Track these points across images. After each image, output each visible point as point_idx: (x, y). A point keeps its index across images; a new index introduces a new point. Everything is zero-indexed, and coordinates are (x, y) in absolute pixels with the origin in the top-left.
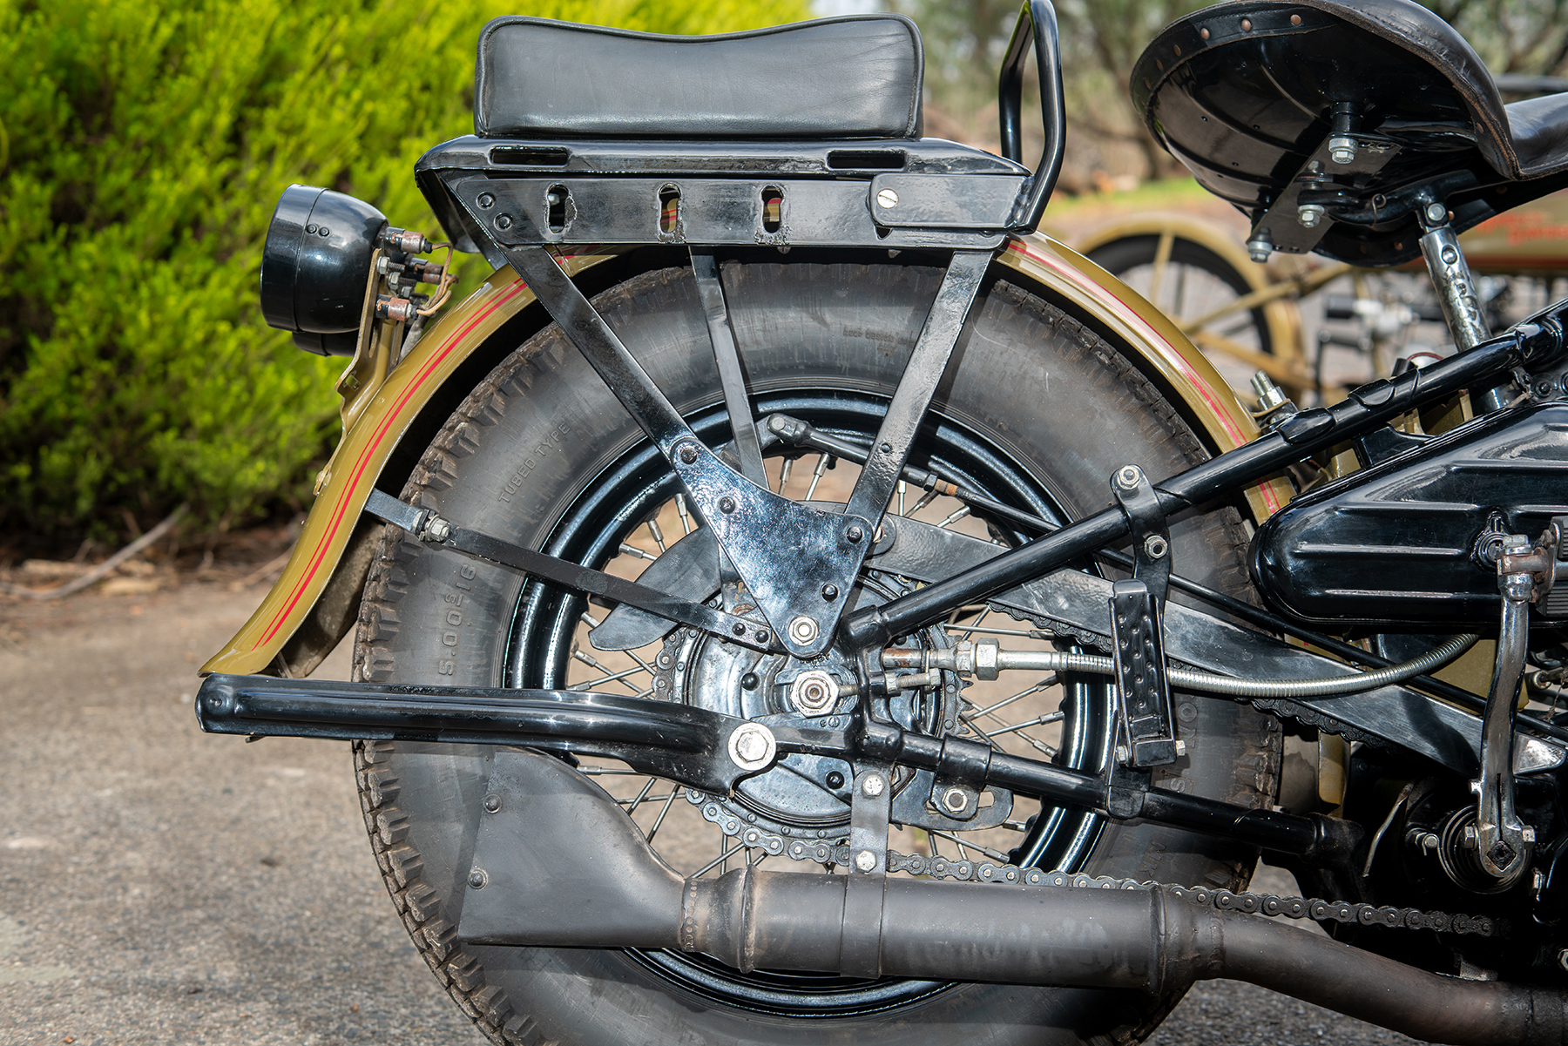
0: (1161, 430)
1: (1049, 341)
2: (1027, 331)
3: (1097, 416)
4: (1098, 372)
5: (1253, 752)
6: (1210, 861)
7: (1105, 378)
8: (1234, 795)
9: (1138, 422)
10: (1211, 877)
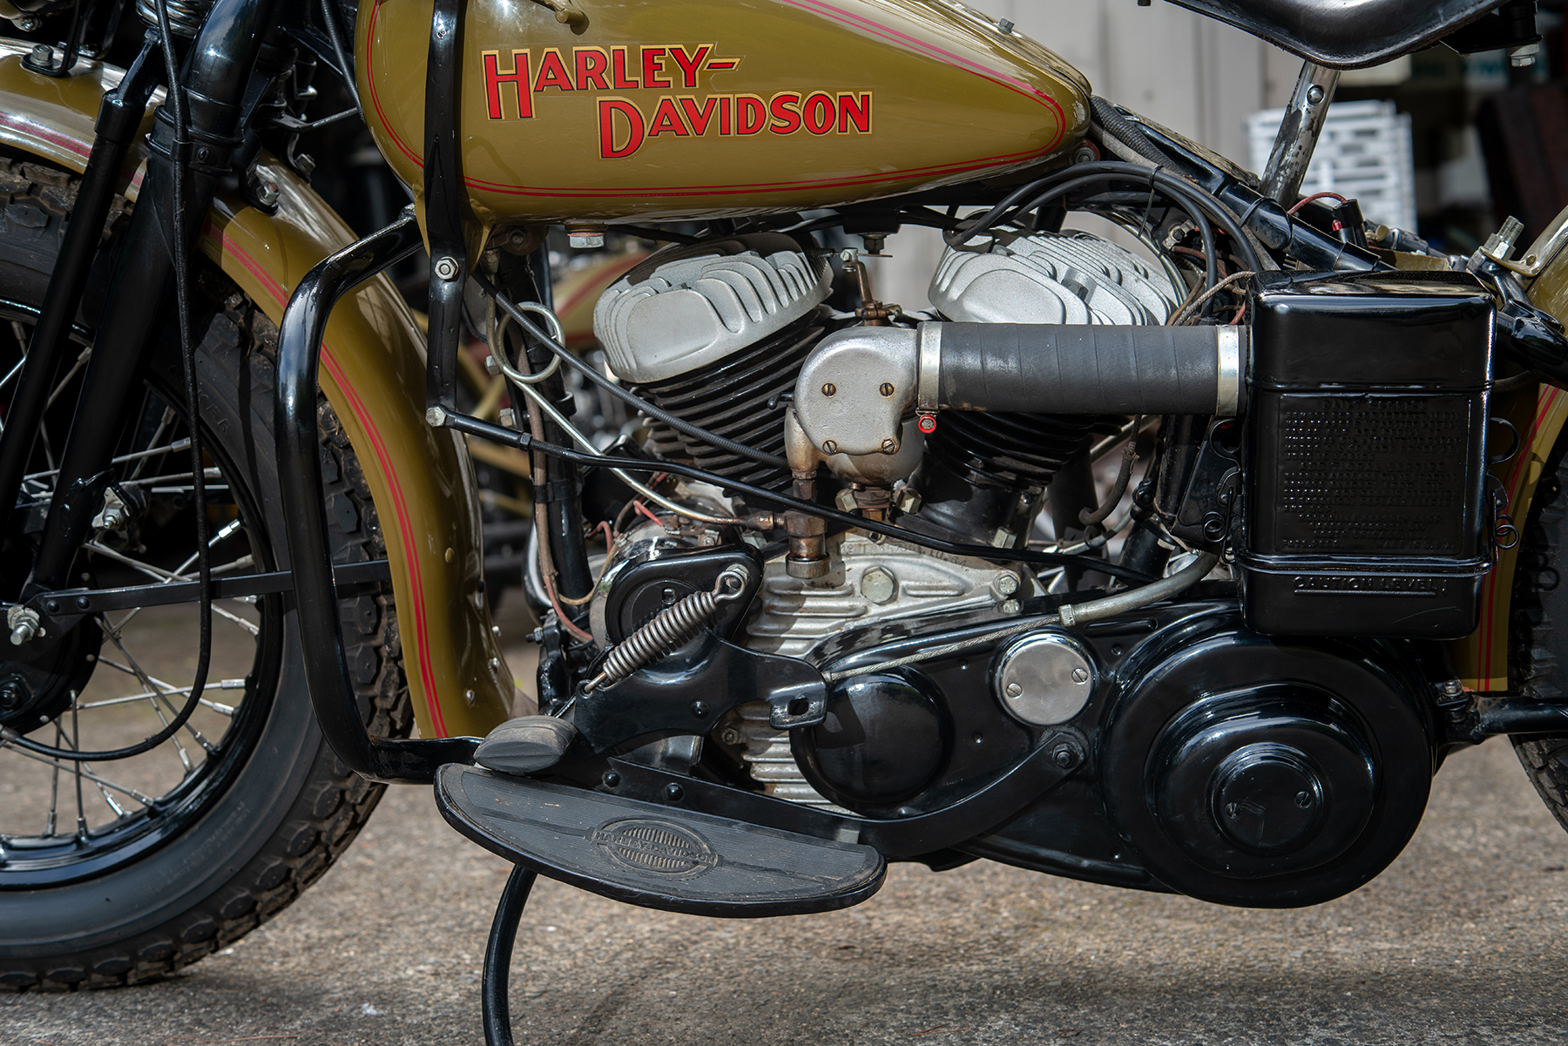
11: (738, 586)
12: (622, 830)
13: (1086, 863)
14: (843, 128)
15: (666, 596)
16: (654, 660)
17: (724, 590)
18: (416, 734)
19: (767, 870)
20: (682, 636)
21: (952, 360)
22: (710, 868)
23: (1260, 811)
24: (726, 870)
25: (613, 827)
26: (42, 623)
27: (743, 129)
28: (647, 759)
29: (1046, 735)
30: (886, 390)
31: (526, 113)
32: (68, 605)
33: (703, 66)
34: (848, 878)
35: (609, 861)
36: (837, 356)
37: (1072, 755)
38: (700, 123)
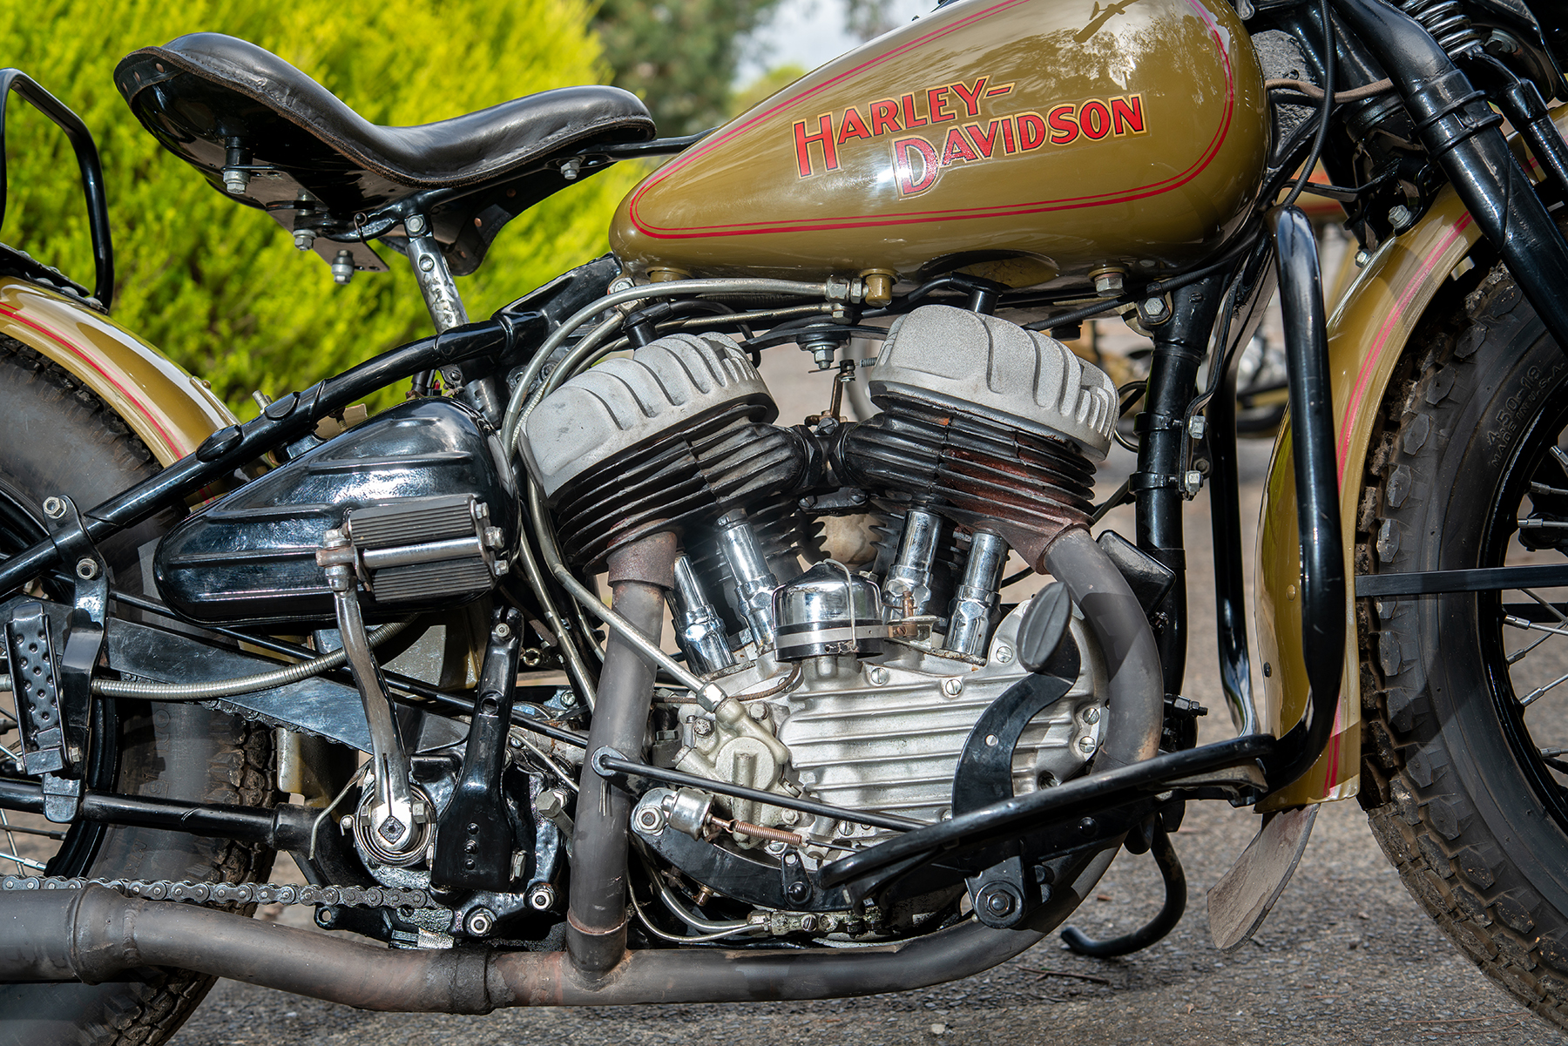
0: (133, 458)
1: (33, 385)
2: (12, 379)
3: (72, 451)
4: (75, 409)
5: (229, 750)
6: (190, 855)
7: (83, 414)
8: (210, 792)
9: (113, 453)
10: (191, 870)
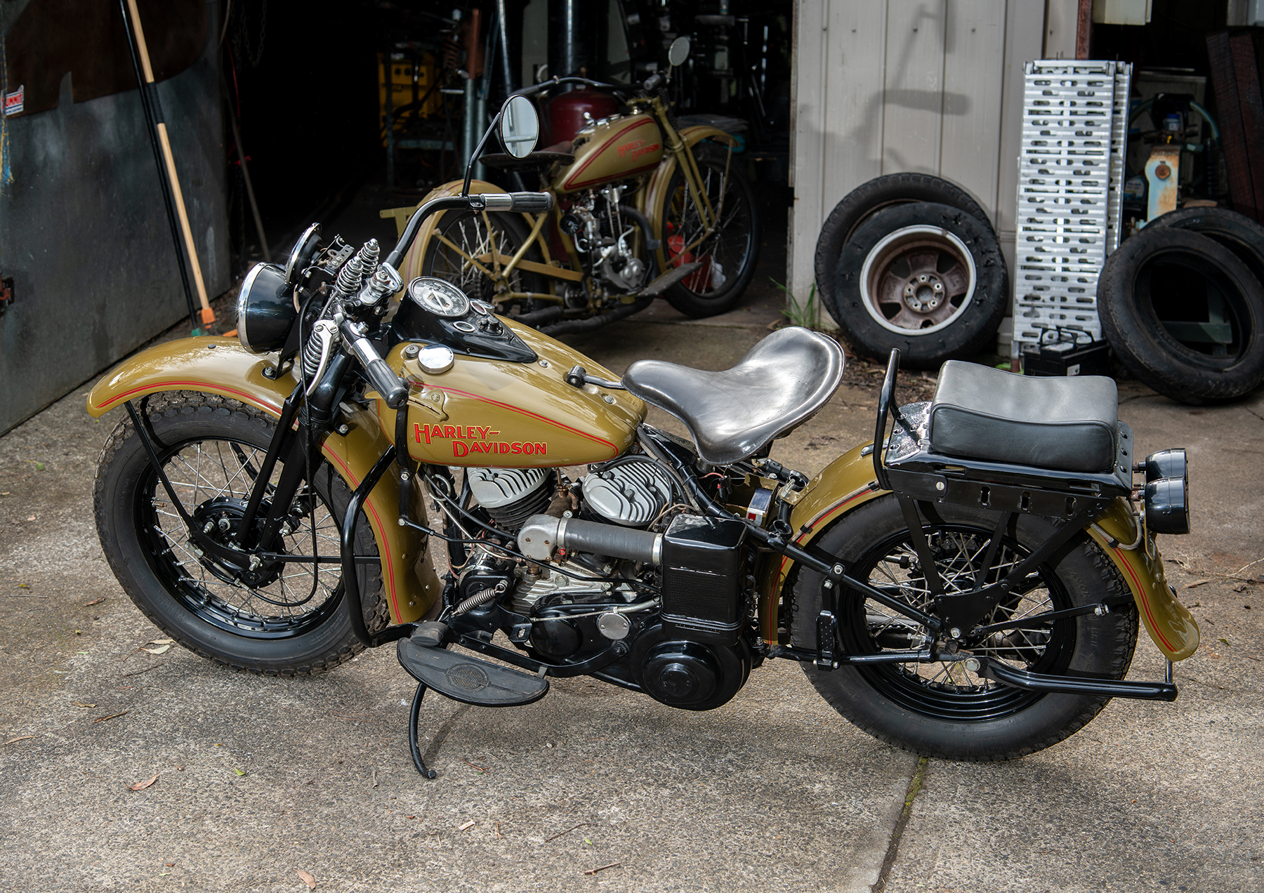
11: (503, 589)
12: (458, 670)
13: (630, 684)
14: (537, 453)
15: (480, 587)
16: (475, 608)
17: (499, 589)
18: (391, 624)
19: (504, 689)
20: (485, 602)
21: (568, 535)
22: (485, 687)
23: (674, 685)
24: (490, 688)
25: (454, 669)
26: (261, 562)
27: (502, 452)
28: (475, 636)
29: (614, 643)
30: (547, 542)
31: (429, 442)
32: (270, 558)
33: (488, 432)
34: (532, 694)
35: (450, 684)
36: (531, 530)
37: (622, 652)
38: (487, 449)
